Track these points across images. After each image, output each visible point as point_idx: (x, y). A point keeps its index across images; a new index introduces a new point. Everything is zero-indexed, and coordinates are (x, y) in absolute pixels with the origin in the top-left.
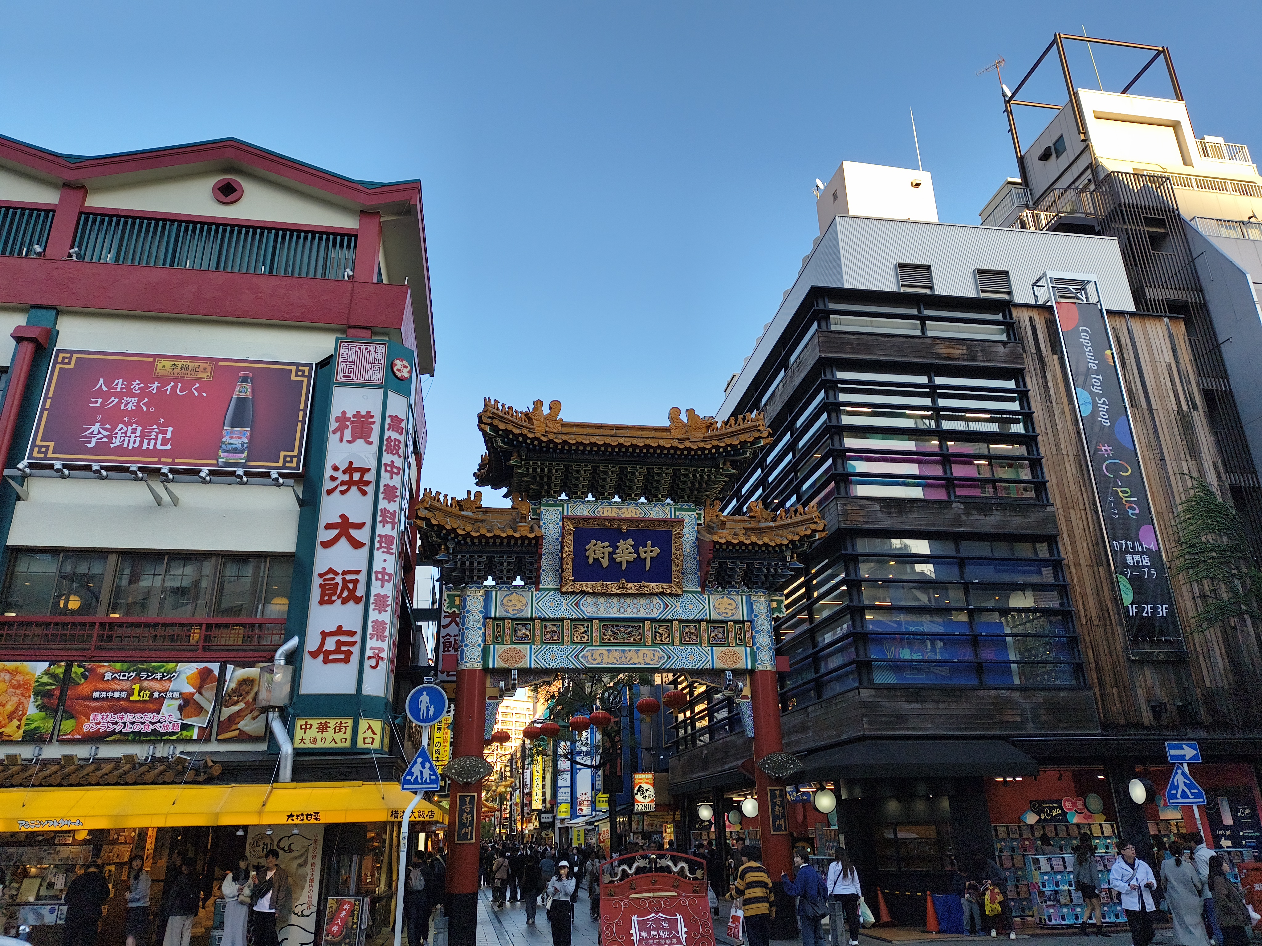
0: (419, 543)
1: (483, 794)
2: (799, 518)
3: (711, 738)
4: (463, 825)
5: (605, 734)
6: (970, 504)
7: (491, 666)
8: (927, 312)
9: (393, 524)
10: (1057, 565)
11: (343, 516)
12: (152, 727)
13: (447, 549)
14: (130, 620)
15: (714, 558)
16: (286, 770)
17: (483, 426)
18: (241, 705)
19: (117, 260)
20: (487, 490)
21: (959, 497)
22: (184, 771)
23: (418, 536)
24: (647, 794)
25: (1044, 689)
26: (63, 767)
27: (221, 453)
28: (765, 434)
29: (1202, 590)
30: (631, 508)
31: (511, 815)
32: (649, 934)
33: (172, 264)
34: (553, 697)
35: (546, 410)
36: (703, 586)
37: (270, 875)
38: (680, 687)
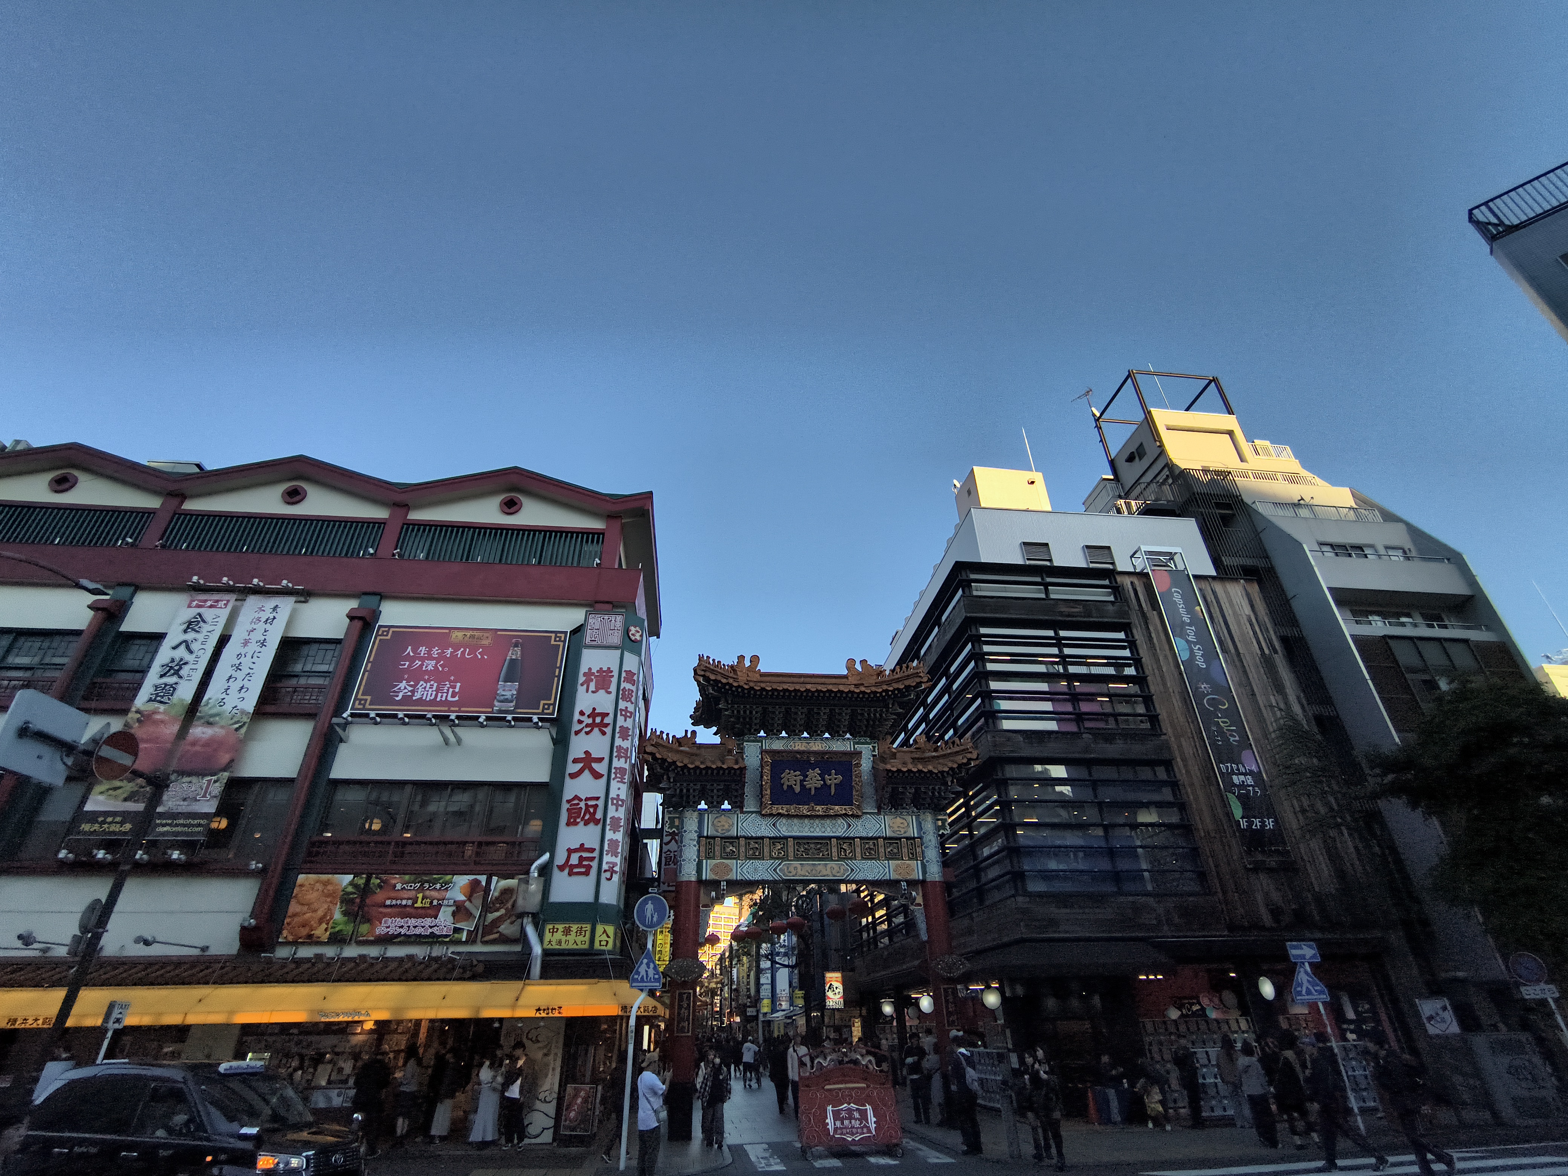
0: (646, 773)
1: (698, 989)
2: (957, 749)
3: (891, 940)
4: (682, 1019)
5: (800, 937)
6: (1097, 734)
7: (704, 878)
8: (1049, 580)
9: (626, 758)
10: (1174, 785)
11: (587, 752)
12: (430, 930)
13: (669, 778)
14: (418, 839)
15: (887, 784)
16: (536, 969)
17: (697, 677)
18: (502, 911)
19: (427, 558)
20: (700, 729)
21: (1087, 729)
22: (454, 969)
23: (646, 767)
24: (837, 991)
25: (1176, 895)
26: (357, 965)
27: (496, 703)
28: (925, 679)
29: (1301, 806)
30: (818, 743)
31: (721, 1008)
32: (842, 1123)
33: (467, 559)
34: (755, 904)
35: (747, 663)
36: (879, 808)
37: (520, 1063)
38: (862, 895)
